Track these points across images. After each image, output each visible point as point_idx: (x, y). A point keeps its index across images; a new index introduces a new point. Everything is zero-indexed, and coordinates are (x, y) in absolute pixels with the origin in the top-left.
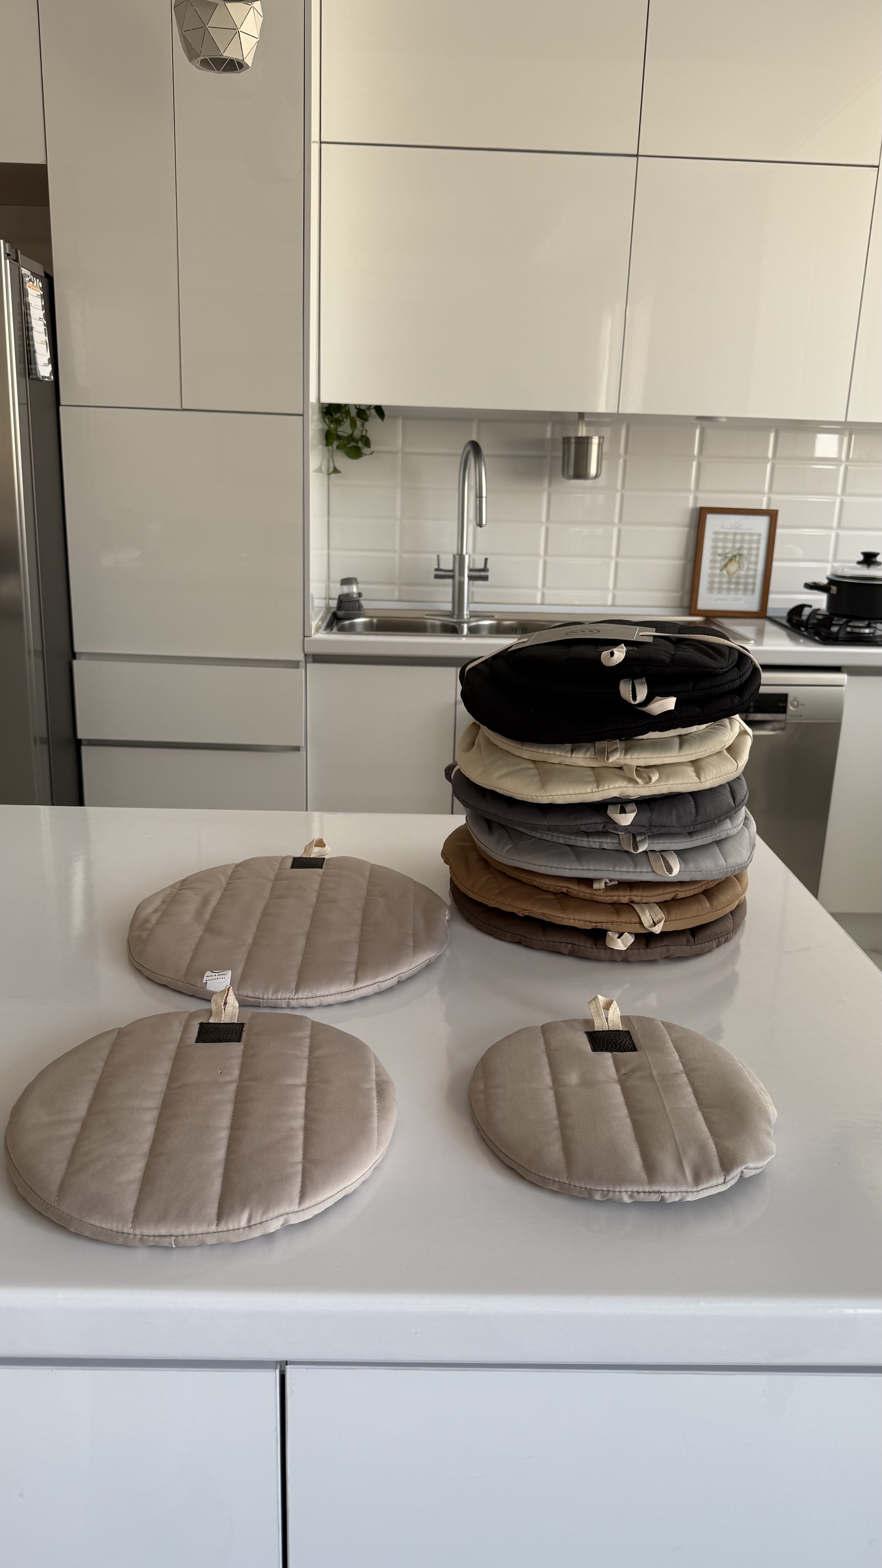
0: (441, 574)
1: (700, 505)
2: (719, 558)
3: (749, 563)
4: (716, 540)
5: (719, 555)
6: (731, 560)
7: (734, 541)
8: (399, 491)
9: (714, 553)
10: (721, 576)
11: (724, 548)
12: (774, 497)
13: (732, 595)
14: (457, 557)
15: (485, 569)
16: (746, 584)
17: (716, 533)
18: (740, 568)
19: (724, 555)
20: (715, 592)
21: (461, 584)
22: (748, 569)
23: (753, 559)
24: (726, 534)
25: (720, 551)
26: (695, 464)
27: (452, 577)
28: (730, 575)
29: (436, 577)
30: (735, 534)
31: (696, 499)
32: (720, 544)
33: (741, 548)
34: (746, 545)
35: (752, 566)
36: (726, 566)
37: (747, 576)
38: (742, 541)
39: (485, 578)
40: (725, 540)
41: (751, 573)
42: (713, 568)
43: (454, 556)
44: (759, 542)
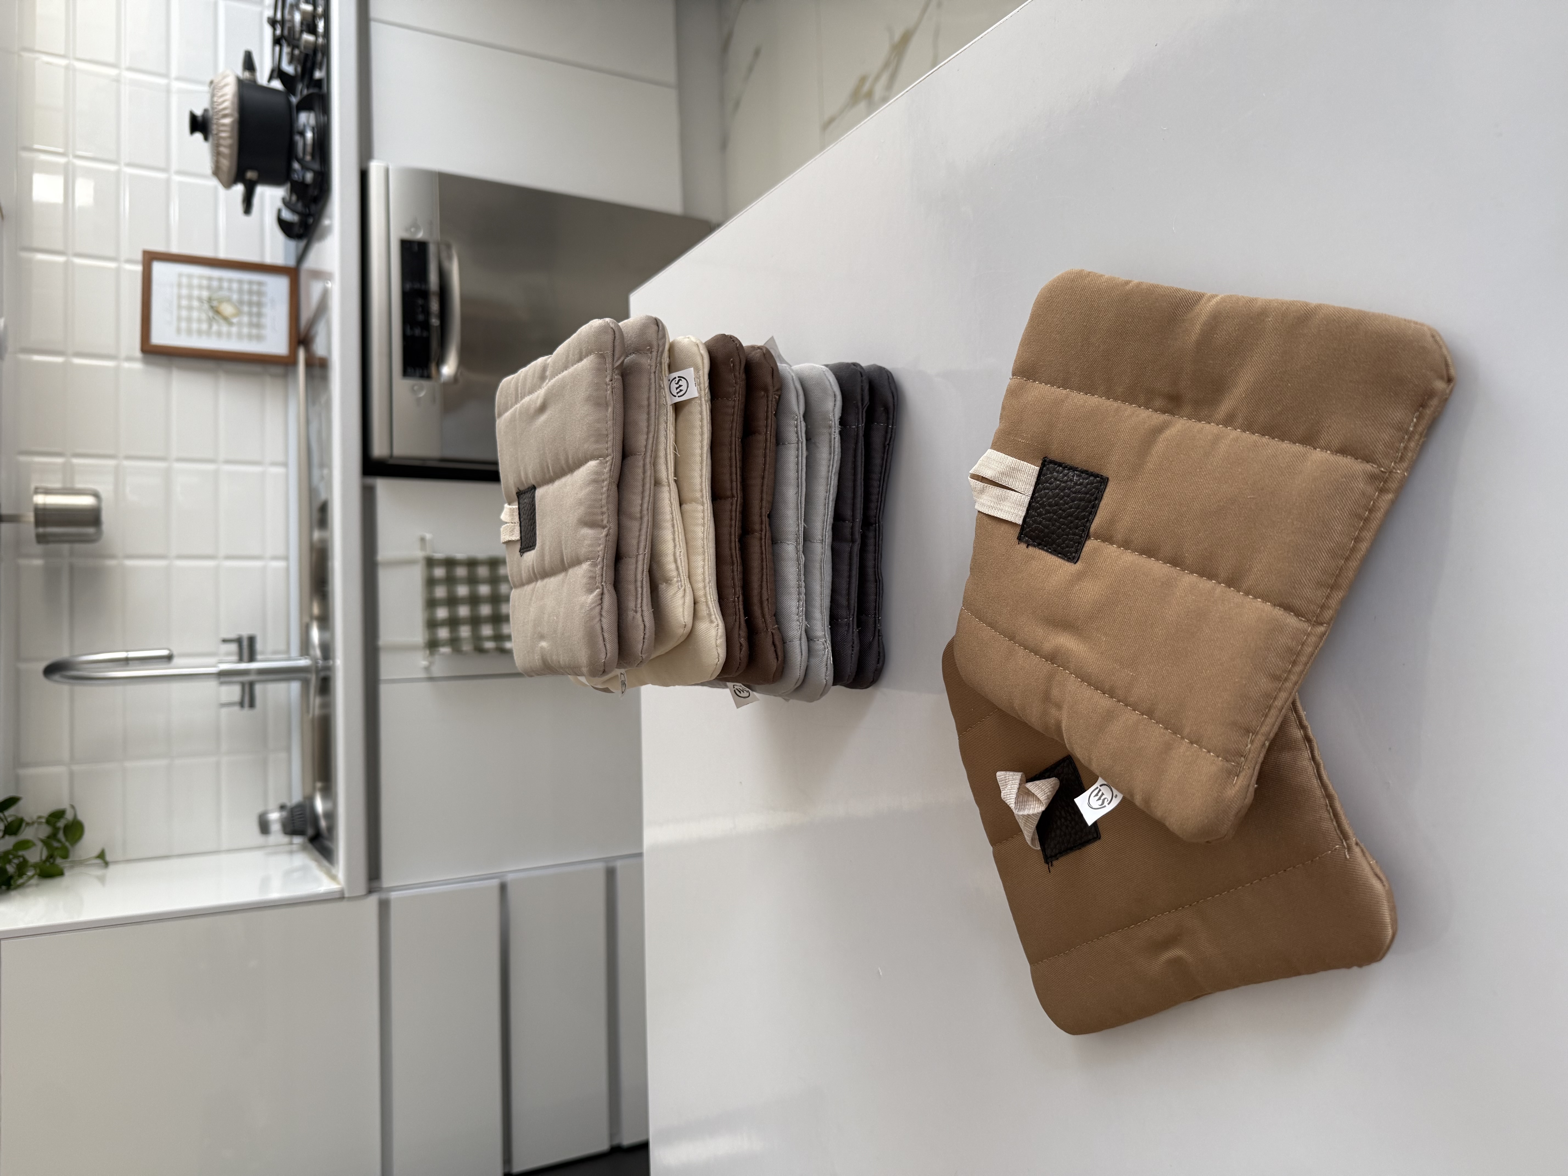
0: (249, 700)
1: (138, 353)
2: (215, 327)
3: (220, 288)
4: (189, 332)
5: (210, 326)
6: (217, 312)
7: (190, 308)
8: (128, 764)
9: (208, 333)
10: (240, 324)
11: (199, 321)
12: (124, 255)
13: (267, 310)
14: (223, 679)
15: (239, 641)
16: (250, 292)
17: (179, 331)
18: (229, 300)
19: (210, 321)
20: (263, 332)
21: (261, 672)
22: (230, 289)
23: (215, 284)
24: (179, 319)
25: (205, 326)
26: (78, 361)
27: (251, 684)
28: (239, 313)
29: (252, 705)
30: (179, 307)
31: (129, 359)
32: (195, 326)
33: (200, 299)
34: (196, 293)
35: (225, 285)
36: (226, 319)
37: (240, 291)
38: (190, 297)
39: (252, 640)
40: (189, 320)
41: (235, 286)
42: (229, 335)
43: (222, 683)
44: (190, 276)
